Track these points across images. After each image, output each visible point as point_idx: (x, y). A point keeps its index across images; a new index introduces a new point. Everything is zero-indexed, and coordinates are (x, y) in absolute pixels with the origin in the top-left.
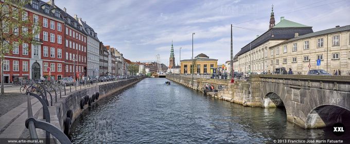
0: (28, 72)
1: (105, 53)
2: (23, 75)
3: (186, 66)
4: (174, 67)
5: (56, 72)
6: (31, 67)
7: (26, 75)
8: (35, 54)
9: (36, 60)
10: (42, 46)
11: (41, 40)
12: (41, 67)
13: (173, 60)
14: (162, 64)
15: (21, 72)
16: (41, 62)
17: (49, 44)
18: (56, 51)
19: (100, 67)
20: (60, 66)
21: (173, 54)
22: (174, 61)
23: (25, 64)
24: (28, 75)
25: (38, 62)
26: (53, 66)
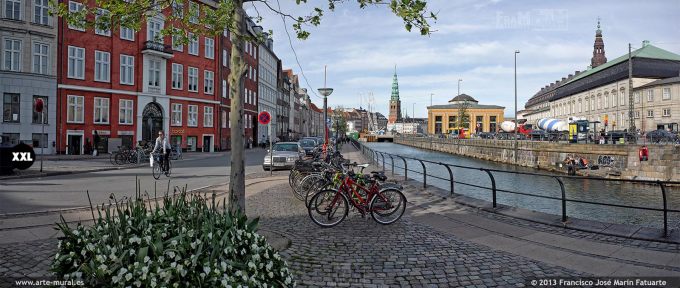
0: (133, 127)
1: (286, 86)
2: (119, 133)
3: (438, 118)
4: (399, 120)
5: (200, 128)
6: (140, 114)
7: (128, 133)
8: (150, 84)
9: (154, 98)
10: (169, 62)
11: (167, 49)
12: (166, 114)
13: (396, 106)
14: (377, 114)
15: (113, 124)
16: (164, 103)
17: (185, 59)
18: (201, 76)
19: (278, 116)
20: (209, 113)
21: (397, 93)
22: (399, 107)
23: (125, 105)
24: (132, 133)
25: (158, 101)
26: (194, 110)
